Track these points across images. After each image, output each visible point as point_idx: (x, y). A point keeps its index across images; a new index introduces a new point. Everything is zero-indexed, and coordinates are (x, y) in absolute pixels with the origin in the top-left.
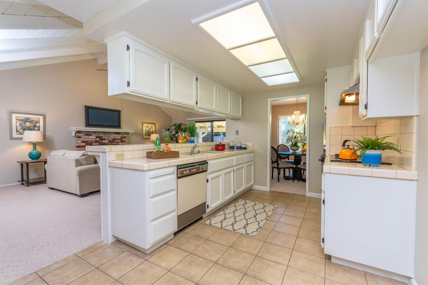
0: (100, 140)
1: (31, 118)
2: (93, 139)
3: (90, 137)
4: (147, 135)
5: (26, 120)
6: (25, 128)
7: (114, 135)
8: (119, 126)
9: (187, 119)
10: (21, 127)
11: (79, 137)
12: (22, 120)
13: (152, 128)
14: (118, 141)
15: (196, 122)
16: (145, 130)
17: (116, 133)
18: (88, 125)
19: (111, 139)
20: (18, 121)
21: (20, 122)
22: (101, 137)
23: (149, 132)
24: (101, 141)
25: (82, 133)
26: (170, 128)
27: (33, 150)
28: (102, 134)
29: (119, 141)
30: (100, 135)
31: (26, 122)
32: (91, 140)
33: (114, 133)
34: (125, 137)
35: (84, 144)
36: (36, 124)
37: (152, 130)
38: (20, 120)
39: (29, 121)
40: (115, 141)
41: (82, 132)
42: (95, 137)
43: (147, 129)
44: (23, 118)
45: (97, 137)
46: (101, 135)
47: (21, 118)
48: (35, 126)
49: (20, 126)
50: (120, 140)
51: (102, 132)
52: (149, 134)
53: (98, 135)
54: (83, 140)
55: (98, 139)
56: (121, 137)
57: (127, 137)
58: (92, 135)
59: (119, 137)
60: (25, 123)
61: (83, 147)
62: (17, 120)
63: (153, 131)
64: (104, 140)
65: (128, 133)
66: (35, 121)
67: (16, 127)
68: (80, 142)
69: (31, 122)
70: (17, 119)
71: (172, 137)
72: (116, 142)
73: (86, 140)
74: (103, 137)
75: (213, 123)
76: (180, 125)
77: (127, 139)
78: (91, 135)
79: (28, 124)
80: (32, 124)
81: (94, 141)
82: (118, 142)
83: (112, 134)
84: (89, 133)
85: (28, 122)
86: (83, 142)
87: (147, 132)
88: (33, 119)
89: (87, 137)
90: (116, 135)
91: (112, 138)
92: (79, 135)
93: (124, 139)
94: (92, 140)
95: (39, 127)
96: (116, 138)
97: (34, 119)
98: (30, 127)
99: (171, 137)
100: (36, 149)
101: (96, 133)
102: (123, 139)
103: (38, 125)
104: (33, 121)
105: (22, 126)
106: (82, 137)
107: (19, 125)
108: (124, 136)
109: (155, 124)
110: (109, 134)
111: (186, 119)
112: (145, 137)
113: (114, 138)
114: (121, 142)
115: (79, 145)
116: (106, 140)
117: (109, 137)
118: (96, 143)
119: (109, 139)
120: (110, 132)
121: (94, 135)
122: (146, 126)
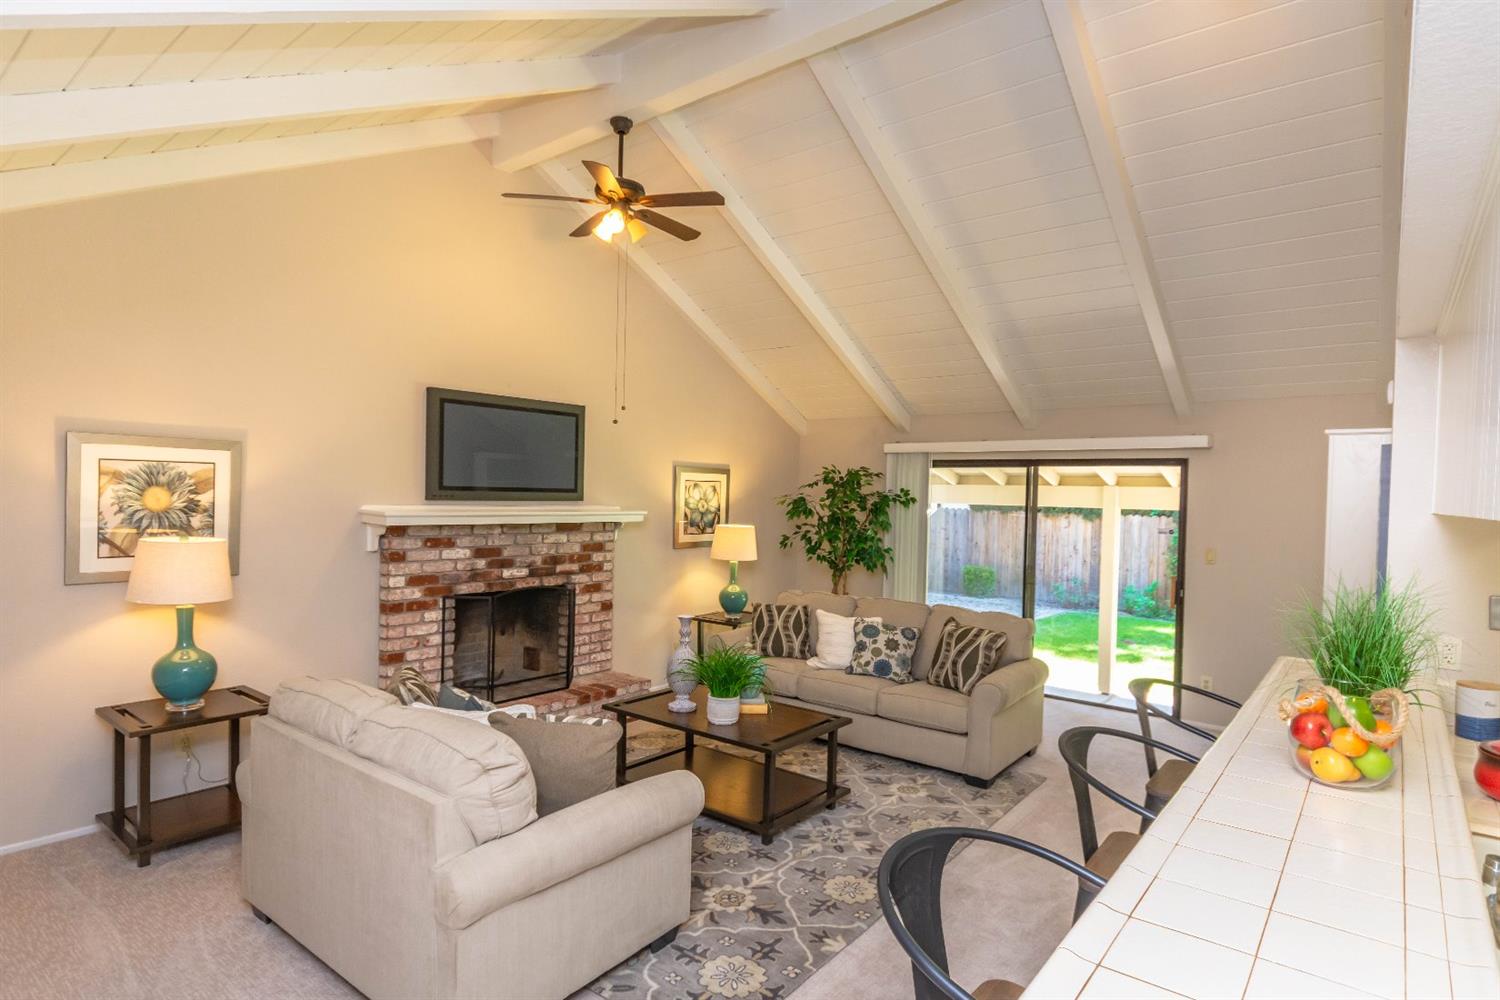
0: (490, 565)
1: (172, 465)
2: (460, 566)
3: (447, 553)
4: (693, 530)
5: (152, 477)
6: (141, 519)
7: (552, 539)
8: (575, 490)
9: (889, 448)
10: (121, 516)
11: (398, 554)
12: (128, 476)
13: (715, 490)
14: (567, 567)
15: (937, 464)
16: (687, 504)
17: (561, 528)
18: (439, 487)
19: (538, 560)
20: (109, 482)
21: (117, 487)
22: (497, 551)
23: (701, 509)
24: (496, 572)
25: (410, 537)
26: (807, 491)
27: (179, 646)
28: (503, 533)
29: (575, 567)
30: (490, 543)
31: (150, 484)
32: (449, 567)
33: (554, 528)
34: (600, 547)
35: (416, 594)
36: (198, 498)
37: (713, 505)
38: (118, 477)
39: (163, 479)
40: (559, 568)
41: (410, 532)
42: (468, 552)
43: (696, 494)
44: (134, 466)
45: (479, 553)
46: (497, 543)
47: (124, 468)
48: (192, 507)
49: (121, 510)
50: (580, 559)
51: (502, 526)
52: (704, 523)
53: (481, 543)
54: (414, 569)
55: (481, 564)
56: (585, 547)
57: (608, 546)
58: (457, 542)
59: (577, 549)
60: (142, 491)
61: (415, 607)
62: (105, 479)
63: (719, 510)
64: (508, 563)
65: (617, 525)
66: (192, 481)
67: (100, 514)
68: (401, 581)
69: (170, 486)
70: (106, 473)
71: (815, 538)
73: (429, 569)
74: (506, 553)
75: (1036, 471)
76: (853, 479)
77: (609, 556)
78: (450, 545)
79: (158, 500)
80: (176, 496)
81: (465, 577)
82: (569, 573)
83: (546, 530)
84: (445, 533)
85: (158, 484)
86: (413, 581)
87: (693, 511)
88: (182, 468)
89: (433, 554)
90: (563, 538)
91: (545, 550)
92: (397, 544)
93: (597, 557)
94: (455, 568)
95: (210, 512)
96: (561, 551)
97: (190, 469)
98: (166, 511)
99: (809, 541)
100: (192, 645)
101: (476, 531)
102: (589, 557)
103: (204, 499)
104: (181, 477)
105: (131, 510)
106: (411, 556)
107: (112, 505)
108: (598, 538)
109: (726, 471)
110: (531, 533)
111: (882, 447)
112: (683, 538)
113: (552, 552)
114: (582, 571)
115: (395, 597)
116: (518, 564)
117: (531, 550)
118: (474, 584)
119: (530, 559)
120: (539, 525)
121: (466, 541)
122: (692, 484)
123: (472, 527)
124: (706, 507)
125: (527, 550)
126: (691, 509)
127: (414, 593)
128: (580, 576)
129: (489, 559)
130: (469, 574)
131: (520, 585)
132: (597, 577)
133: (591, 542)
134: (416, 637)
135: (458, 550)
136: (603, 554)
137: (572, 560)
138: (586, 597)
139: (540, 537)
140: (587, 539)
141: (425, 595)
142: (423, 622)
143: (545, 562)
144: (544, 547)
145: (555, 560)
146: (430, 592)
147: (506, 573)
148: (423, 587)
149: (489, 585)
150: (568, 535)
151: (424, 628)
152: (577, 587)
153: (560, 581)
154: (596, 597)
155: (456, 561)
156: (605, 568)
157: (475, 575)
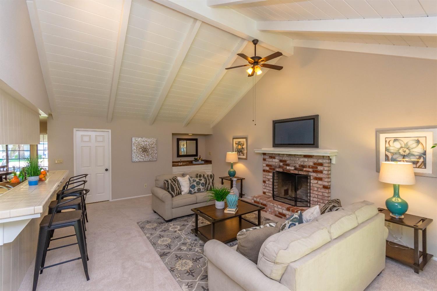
0: (284, 164)
3: (274, 160)
6: (238, 150)
7: (302, 159)
8: (314, 144)
11: (264, 159)
13: (418, 142)
14: (308, 169)
16: (387, 149)
17: (305, 156)
18: (275, 145)
19: (297, 166)
21: (237, 145)
22: (285, 161)
24: (285, 167)
25: (266, 156)
29: (311, 170)
30: (283, 159)
32: (274, 164)
33: (303, 156)
34: (321, 165)
40: (304, 169)
41: (266, 154)
45: (281, 161)
46: (285, 159)
47: (237, 142)
50: (312, 167)
51: (287, 154)
53: (281, 158)
54: (267, 163)
55: (281, 164)
56: (315, 164)
58: (276, 157)
59: (311, 164)
61: (267, 171)
63: (425, 153)
64: (288, 165)
68: (265, 165)
72: (305, 171)
73: (270, 163)
74: (288, 162)
77: (326, 168)
78: (274, 158)
82: (309, 172)
83: (299, 157)
84: (273, 155)
86: (267, 165)
89: (271, 160)
90: (306, 160)
91: (299, 163)
93: (320, 168)
94: (275, 164)
95: (244, 149)
96: (305, 164)
102: (317, 168)
104: (241, 144)
106: (267, 160)
108: (320, 161)
110: (295, 157)
113: (302, 164)
114: (314, 172)
115: (264, 168)
116: (291, 166)
117: (295, 162)
118: (280, 169)
119: (295, 165)
120: (297, 155)
121: (277, 158)
122: (393, 139)
123: (279, 154)
124: (407, 152)
125: (294, 162)
126: (391, 153)
127: (267, 168)
128: (313, 173)
129: (283, 163)
130: (279, 166)
131: (292, 172)
132: (320, 175)
133: (317, 162)
134: (268, 178)
135: (276, 160)
136: (323, 167)
137: (309, 167)
138: (316, 181)
139: (298, 158)
140: (315, 161)
141: (269, 169)
142: (269, 175)
143: (299, 166)
144: (300, 162)
145: (303, 166)
146: (270, 169)
147: (288, 168)
148: (269, 167)
149: (283, 170)
150: (308, 159)
151: (269, 177)
152: (311, 177)
153: (305, 173)
154: (320, 182)
155: (276, 162)
156: (324, 173)
157: (280, 167)
